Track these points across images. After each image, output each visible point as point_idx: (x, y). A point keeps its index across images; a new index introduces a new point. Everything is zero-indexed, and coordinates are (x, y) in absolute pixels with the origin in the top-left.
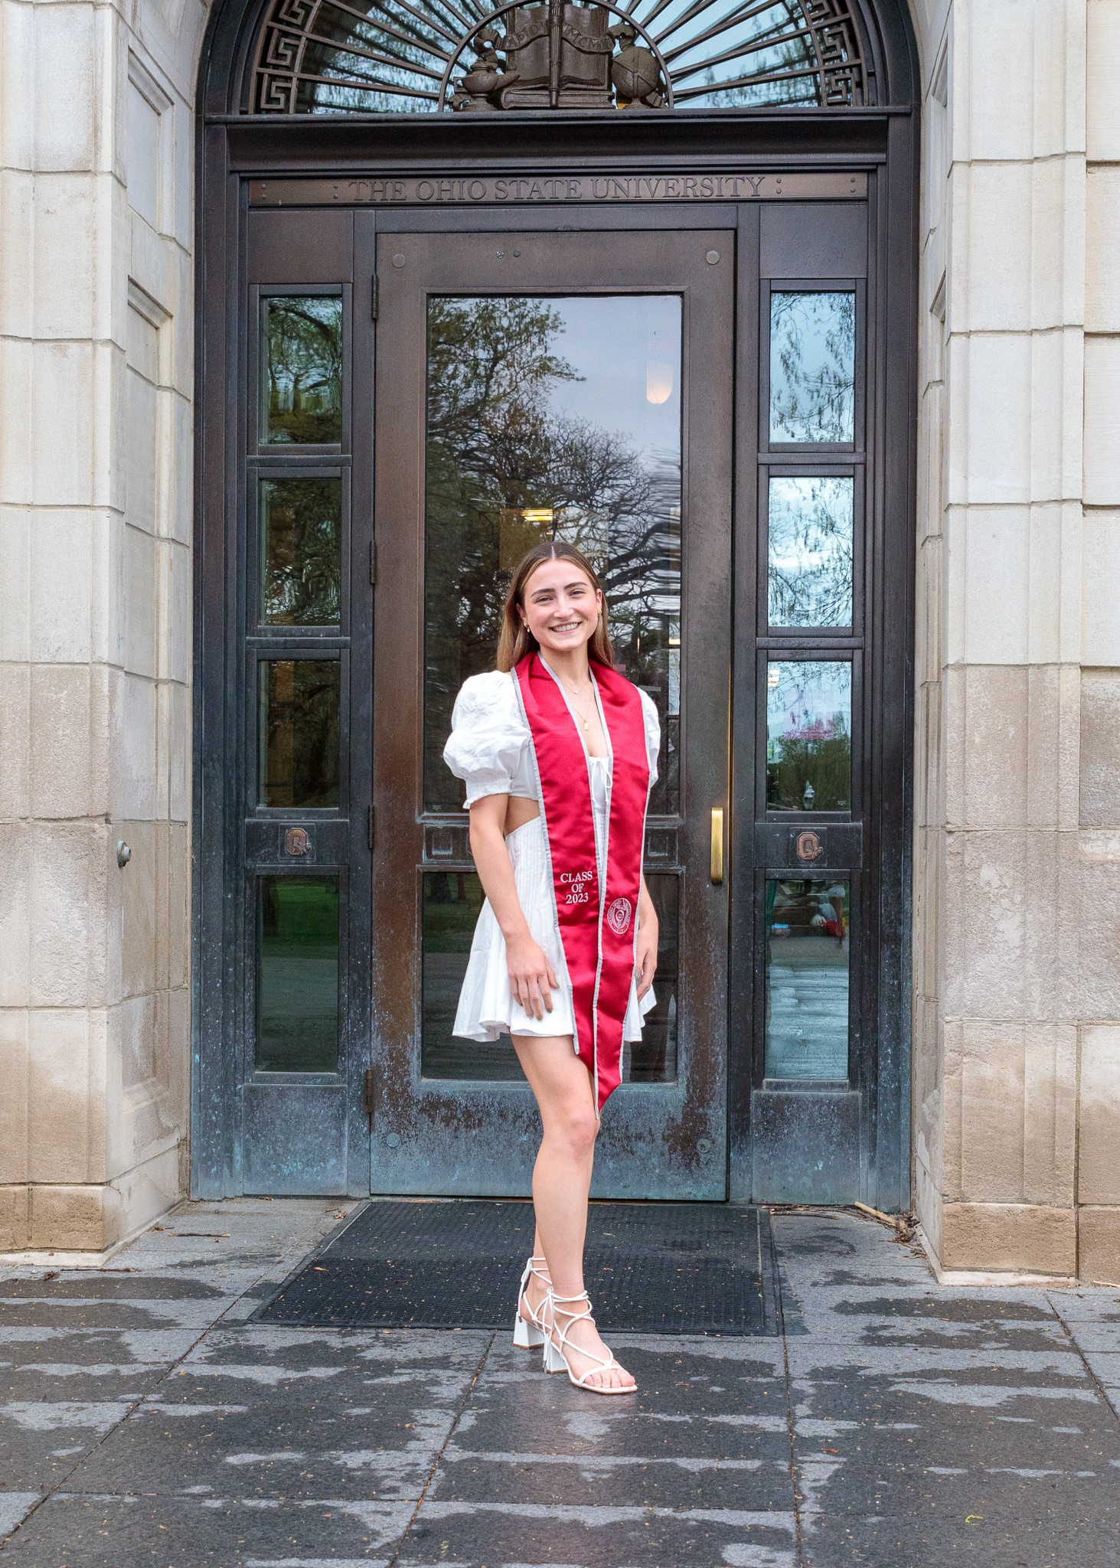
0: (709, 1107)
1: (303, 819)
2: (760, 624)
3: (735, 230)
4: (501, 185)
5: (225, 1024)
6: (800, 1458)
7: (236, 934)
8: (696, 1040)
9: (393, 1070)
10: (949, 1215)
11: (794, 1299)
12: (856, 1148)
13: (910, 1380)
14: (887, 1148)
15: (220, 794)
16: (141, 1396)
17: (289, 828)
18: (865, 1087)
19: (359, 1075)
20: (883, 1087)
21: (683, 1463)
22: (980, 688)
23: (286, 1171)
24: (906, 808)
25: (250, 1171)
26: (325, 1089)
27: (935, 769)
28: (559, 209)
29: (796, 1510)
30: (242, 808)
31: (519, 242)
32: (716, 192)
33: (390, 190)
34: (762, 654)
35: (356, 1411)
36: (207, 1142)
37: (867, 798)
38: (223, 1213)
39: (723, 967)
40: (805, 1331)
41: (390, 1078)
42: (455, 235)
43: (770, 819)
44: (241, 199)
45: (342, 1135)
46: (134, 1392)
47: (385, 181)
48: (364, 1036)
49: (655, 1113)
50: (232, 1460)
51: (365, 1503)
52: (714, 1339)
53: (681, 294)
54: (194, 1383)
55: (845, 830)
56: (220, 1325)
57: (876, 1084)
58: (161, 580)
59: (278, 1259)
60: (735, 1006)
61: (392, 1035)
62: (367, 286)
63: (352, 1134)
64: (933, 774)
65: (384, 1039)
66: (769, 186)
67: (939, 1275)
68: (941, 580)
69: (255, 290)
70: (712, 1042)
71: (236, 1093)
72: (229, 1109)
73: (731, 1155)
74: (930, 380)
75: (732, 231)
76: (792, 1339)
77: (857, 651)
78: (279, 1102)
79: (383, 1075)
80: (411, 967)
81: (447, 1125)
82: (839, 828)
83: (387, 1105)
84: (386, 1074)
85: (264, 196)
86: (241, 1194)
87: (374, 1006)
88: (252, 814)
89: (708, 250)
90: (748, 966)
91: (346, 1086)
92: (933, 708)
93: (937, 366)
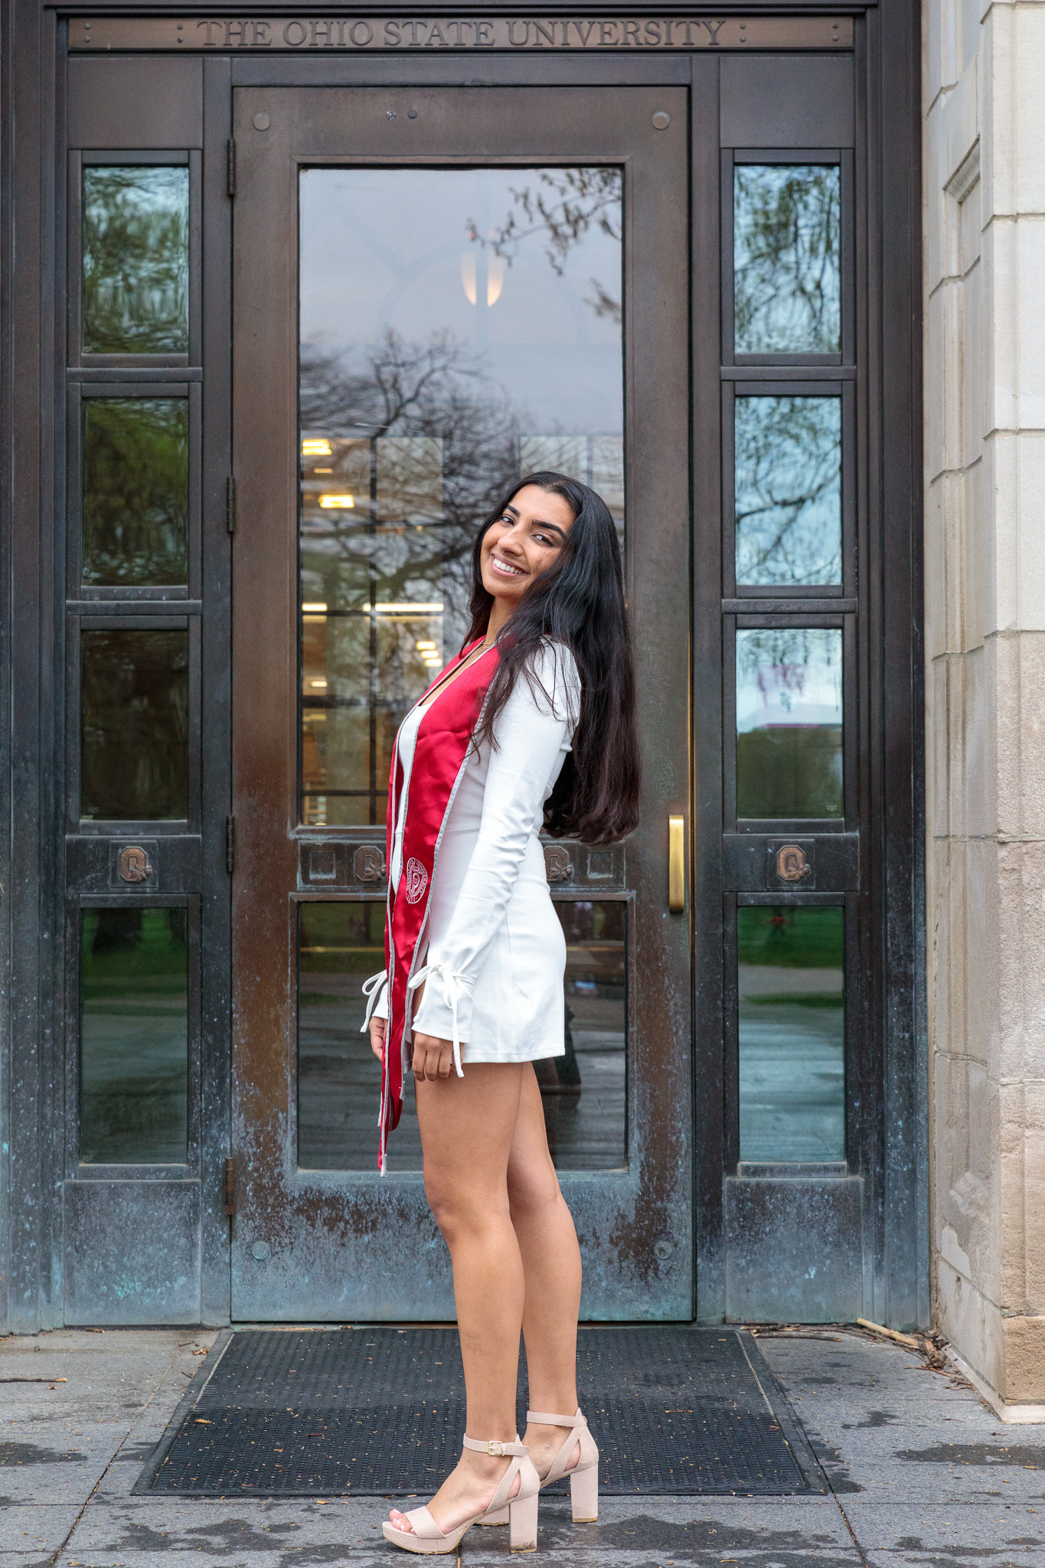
0: (670, 1200)
2: (726, 582)
3: (689, 87)
4: (392, 27)
5: (42, 1103)
7: (54, 983)
8: (653, 1114)
9: (260, 1158)
10: (1011, 1333)
11: (828, 1446)
12: (858, 1249)
13: (1015, 1547)
14: (900, 1248)
15: (34, 804)
17: (123, 846)
18: (867, 1170)
20: (893, 1170)
22: (1038, 660)
23: (121, 1294)
24: (916, 814)
25: (72, 1294)
26: (171, 1186)
27: (960, 764)
28: (465, 58)
30: (61, 822)
31: (415, 100)
32: (664, 40)
33: (249, 33)
34: (729, 621)
36: (19, 1257)
37: (865, 803)
38: (45, 1351)
39: (685, 1019)
40: (855, 1488)
41: (256, 1170)
42: (335, 89)
43: (742, 828)
44: (57, 40)
45: (194, 1245)
47: (243, 21)
48: (222, 1115)
49: (601, 1210)
52: (747, 1500)
53: (621, 166)
55: (837, 841)
57: (882, 1167)
59: (140, 1410)
60: (702, 1070)
61: (258, 1114)
62: (221, 153)
63: (207, 1244)
64: (957, 771)
65: (247, 1119)
66: (731, 32)
67: (998, 1411)
68: (964, 526)
69: (77, 158)
70: (672, 1115)
71: (55, 1193)
72: (46, 1214)
73: (699, 1261)
74: (943, 274)
75: (685, 89)
76: (844, 1498)
77: (847, 616)
78: (112, 1202)
79: (247, 1165)
80: (283, 1026)
81: (331, 1229)
82: (829, 839)
83: (252, 1204)
84: (251, 1164)
85: (88, 38)
86: (61, 1325)
87: (235, 1075)
88: (74, 828)
89: (654, 111)
90: (717, 1019)
91: (198, 1180)
92: (956, 686)
93: (954, 257)
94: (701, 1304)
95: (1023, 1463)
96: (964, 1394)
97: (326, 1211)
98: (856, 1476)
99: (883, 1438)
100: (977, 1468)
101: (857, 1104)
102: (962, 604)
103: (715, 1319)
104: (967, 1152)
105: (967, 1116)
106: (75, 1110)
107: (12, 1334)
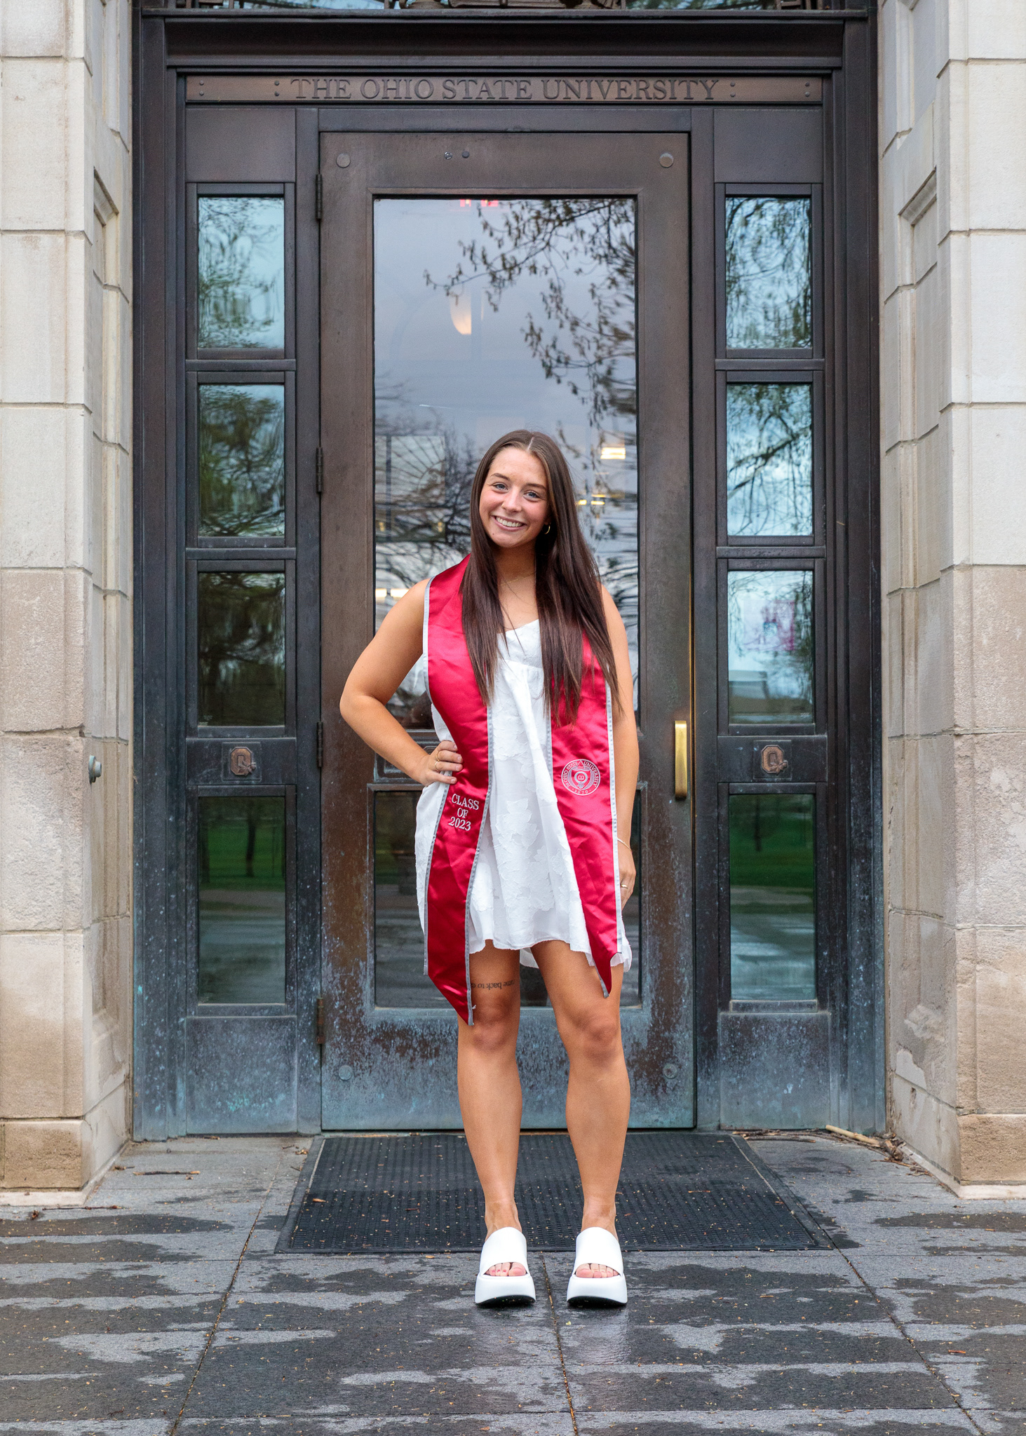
0: (675, 1031)
1: (248, 738)
2: (720, 533)
3: (689, 133)
4: (449, 84)
5: (168, 954)
6: (931, 1360)
7: (178, 858)
8: (661, 962)
9: (345, 998)
10: (965, 1128)
11: (826, 1216)
12: (826, 1070)
13: (992, 1286)
14: (861, 1068)
15: (161, 712)
16: (210, 1324)
17: (233, 746)
18: (834, 1006)
19: (309, 1005)
20: (856, 1005)
21: (816, 1368)
22: (986, 588)
23: (232, 1108)
24: (874, 719)
25: (193, 1108)
26: (273, 1021)
27: (912, 677)
28: (508, 109)
29: (960, 1407)
30: (183, 727)
31: (469, 145)
32: (669, 95)
33: (333, 88)
34: (722, 564)
35: (447, 1331)
36: (151, 1078)
37: (833, 712)
38: (175, 1152)
39: (687, 885)
40: (856, 1245)
41: (342, 1008)
42: (402, 135)
43: (732, 731)
44: (177, 94)
45: (291, 1068)
46: (202, 1321)
47: (328, 78)
48: (314, 964)
50: (347, 1381)
51: (515, 1416)
52: (771, 1254)
53: (634, 197)
54: (258, 1311)
55: (809, 742)
56: (248, 1255)
57: (846, 1004)
58: (109, 486)
59: (265, 1193)
60: (700, 926)
61: (343, 963)
62: (311, 185)
63: (302, 1068)
64: (910, 682)
65: (335, 966)
66: (723, 89)
67: (955, 1190)
68: (916, 486)
69: (193, 189)
70: (677, 962)
71: (178, 1027)
72: (172, 1044)
73: (699, 1079)
74: (900, 283)
75: (686, 135)
76: (847, 1252)
77: (817, 561)
78: (224, 1035)
79: (334, 1004)
80: (362, 891)
81: (402, 1055)
82: (802, 740)
83: (339, 1035)
84: (337, 1003)
85: (202, 92)
86: (184, 1134)
87: (324, 931)
88: (193, 732)
89: (663, 152)
90: (713, 885)
91: (295, 1016)
92: (910, 615)
93: (908, 269)
94: (700, 1114)
95: (984, 1226)
96: (923, 1179)
97: (398, 1041)
98: (853, 1237)
99: (867, 1211)
100: (947, 1230)
101: (826, 953)
102: (914, 549)
103: (711, 1126)
104: (919, 988)
105: (919, 960)
106: (194, 960)
107: (146, 1140)
